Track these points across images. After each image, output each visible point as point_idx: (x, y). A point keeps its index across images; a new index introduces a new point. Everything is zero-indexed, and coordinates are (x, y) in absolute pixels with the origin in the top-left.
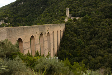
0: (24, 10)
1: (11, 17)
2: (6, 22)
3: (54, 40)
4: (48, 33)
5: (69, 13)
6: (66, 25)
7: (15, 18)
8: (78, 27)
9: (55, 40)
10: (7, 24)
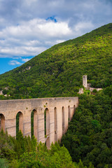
0: (31, 76)
1: (12, 87)
2: (5, 93)
3: (56, 118)
4: (47, 109)
5: (88, 83)
6: (79, 98)
7: (18, 88)
8: (96, 102)
9: (58, 120)
10: (6, 95)
